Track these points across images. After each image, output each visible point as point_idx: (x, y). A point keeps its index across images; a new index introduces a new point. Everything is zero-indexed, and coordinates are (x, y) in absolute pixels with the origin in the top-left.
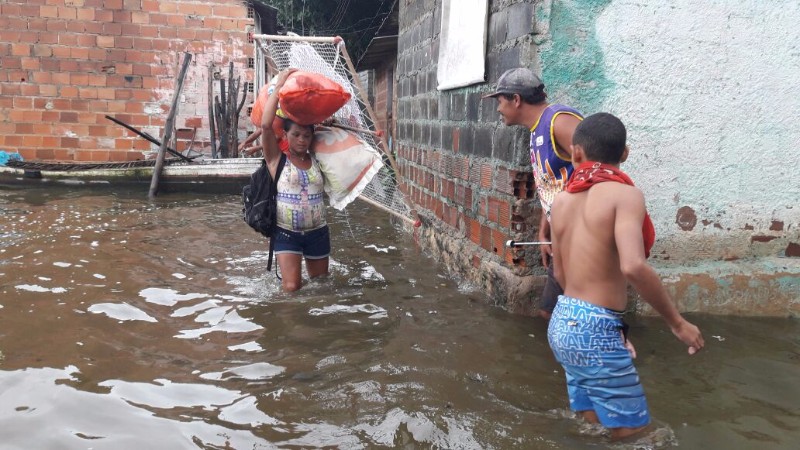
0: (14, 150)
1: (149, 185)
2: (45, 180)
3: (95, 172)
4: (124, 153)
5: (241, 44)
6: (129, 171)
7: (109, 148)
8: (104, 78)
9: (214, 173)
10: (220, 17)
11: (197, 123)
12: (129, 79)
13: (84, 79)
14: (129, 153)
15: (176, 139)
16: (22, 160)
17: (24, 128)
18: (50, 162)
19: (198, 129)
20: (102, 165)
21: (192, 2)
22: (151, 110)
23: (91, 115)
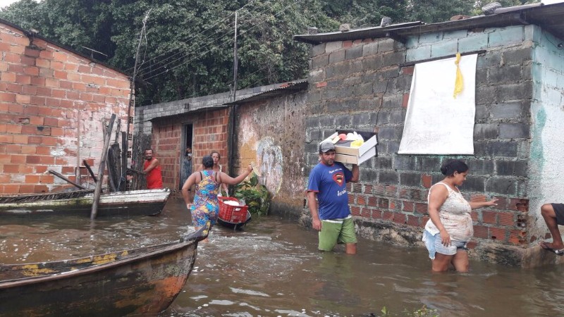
1: (90, 211)
3: (42, 203)
4: (32, 186)
5: (125, 106)
6: (71, 201)
7: (19, 182)
8: (20, 127)
9: (136, 200)
10: (111, 87)
11: (90, 162)
12: (40, 129)
13: (2, 128)
14: (36, 186)
15: (80, 175)
19: (91, 167)
20: (29, 197)
21: (91, 75)
22: (56, 153)
23: (6, 156)
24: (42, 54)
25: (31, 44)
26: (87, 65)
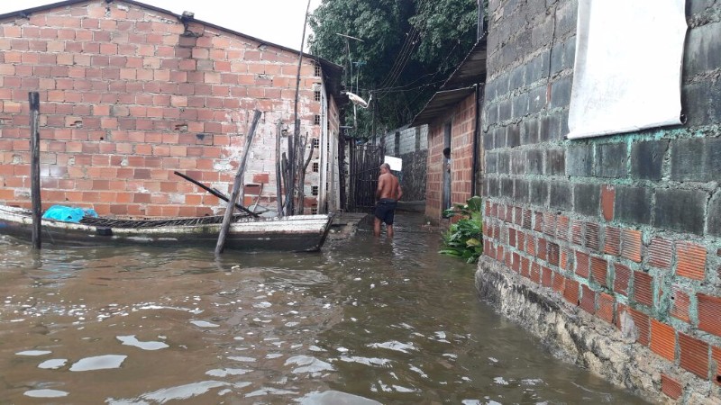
0: (89, 206)
1: (216, 241)
2: (115, 237)
3: (164, 230)
4: (194, 208)
5: (308, 102)
6: (198, 228)
7: (179, 203)
8: (176, 137)
9: (280, 229)
10: (288, 76)
11: (264, 179)
12: (201, 137)
13: (158, 138)
14: (198, 208)
15: (243, 194)
16: (96, 216)
17: (99, 184)
18: (122, 217)
19: (266, 185)
20: (171, 221)
21: (261, 62)
22: (221, 166)
23: (163, 171)
24: (199, 42)
25: (186, 30)
26: (255, 50)
